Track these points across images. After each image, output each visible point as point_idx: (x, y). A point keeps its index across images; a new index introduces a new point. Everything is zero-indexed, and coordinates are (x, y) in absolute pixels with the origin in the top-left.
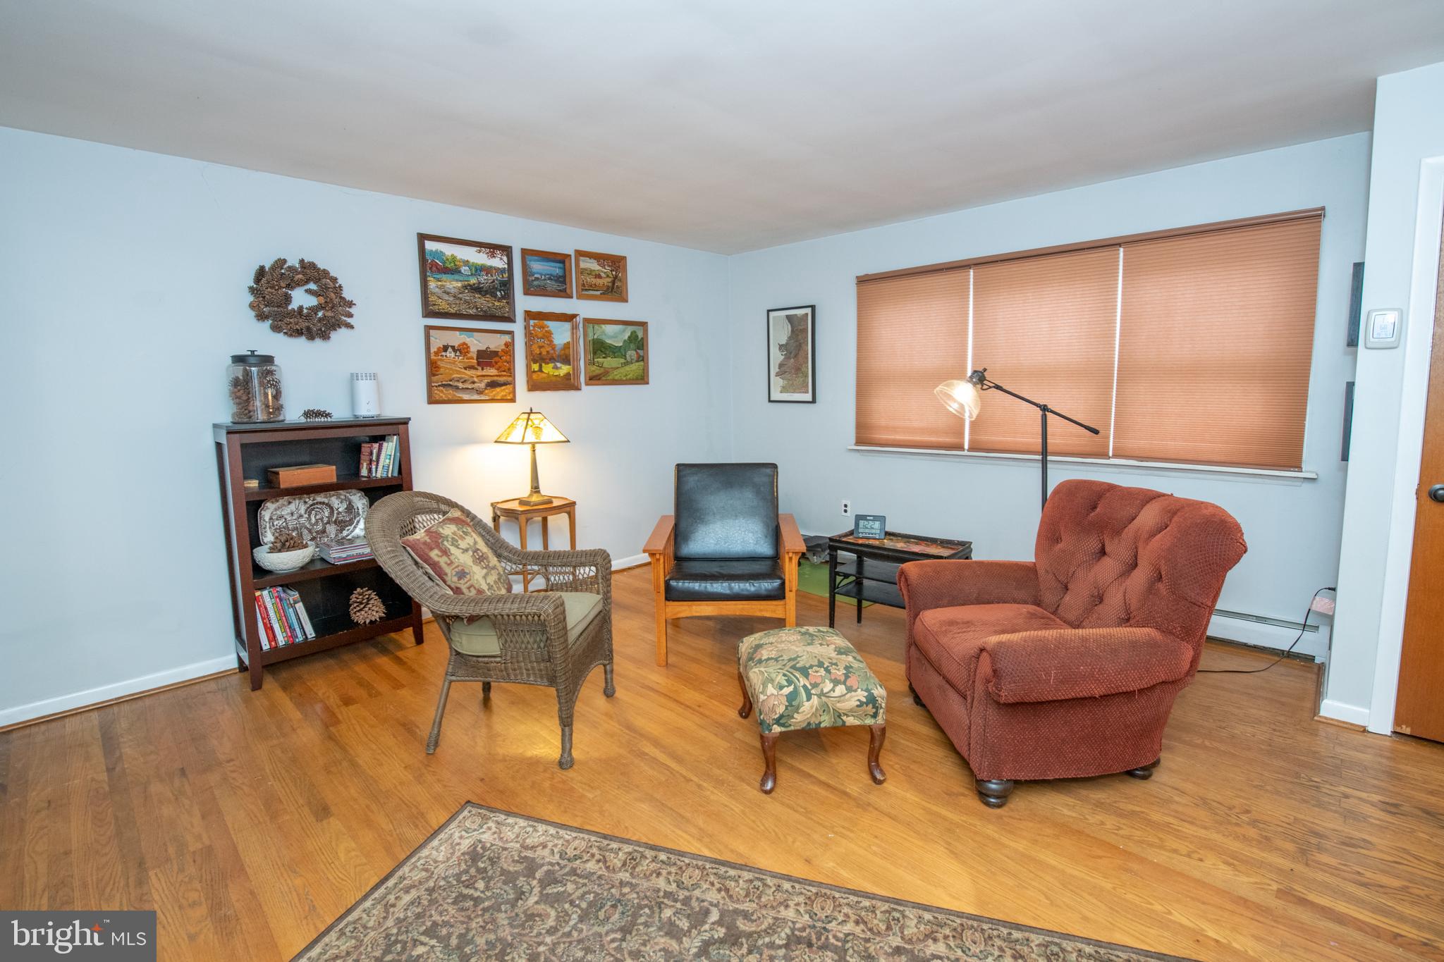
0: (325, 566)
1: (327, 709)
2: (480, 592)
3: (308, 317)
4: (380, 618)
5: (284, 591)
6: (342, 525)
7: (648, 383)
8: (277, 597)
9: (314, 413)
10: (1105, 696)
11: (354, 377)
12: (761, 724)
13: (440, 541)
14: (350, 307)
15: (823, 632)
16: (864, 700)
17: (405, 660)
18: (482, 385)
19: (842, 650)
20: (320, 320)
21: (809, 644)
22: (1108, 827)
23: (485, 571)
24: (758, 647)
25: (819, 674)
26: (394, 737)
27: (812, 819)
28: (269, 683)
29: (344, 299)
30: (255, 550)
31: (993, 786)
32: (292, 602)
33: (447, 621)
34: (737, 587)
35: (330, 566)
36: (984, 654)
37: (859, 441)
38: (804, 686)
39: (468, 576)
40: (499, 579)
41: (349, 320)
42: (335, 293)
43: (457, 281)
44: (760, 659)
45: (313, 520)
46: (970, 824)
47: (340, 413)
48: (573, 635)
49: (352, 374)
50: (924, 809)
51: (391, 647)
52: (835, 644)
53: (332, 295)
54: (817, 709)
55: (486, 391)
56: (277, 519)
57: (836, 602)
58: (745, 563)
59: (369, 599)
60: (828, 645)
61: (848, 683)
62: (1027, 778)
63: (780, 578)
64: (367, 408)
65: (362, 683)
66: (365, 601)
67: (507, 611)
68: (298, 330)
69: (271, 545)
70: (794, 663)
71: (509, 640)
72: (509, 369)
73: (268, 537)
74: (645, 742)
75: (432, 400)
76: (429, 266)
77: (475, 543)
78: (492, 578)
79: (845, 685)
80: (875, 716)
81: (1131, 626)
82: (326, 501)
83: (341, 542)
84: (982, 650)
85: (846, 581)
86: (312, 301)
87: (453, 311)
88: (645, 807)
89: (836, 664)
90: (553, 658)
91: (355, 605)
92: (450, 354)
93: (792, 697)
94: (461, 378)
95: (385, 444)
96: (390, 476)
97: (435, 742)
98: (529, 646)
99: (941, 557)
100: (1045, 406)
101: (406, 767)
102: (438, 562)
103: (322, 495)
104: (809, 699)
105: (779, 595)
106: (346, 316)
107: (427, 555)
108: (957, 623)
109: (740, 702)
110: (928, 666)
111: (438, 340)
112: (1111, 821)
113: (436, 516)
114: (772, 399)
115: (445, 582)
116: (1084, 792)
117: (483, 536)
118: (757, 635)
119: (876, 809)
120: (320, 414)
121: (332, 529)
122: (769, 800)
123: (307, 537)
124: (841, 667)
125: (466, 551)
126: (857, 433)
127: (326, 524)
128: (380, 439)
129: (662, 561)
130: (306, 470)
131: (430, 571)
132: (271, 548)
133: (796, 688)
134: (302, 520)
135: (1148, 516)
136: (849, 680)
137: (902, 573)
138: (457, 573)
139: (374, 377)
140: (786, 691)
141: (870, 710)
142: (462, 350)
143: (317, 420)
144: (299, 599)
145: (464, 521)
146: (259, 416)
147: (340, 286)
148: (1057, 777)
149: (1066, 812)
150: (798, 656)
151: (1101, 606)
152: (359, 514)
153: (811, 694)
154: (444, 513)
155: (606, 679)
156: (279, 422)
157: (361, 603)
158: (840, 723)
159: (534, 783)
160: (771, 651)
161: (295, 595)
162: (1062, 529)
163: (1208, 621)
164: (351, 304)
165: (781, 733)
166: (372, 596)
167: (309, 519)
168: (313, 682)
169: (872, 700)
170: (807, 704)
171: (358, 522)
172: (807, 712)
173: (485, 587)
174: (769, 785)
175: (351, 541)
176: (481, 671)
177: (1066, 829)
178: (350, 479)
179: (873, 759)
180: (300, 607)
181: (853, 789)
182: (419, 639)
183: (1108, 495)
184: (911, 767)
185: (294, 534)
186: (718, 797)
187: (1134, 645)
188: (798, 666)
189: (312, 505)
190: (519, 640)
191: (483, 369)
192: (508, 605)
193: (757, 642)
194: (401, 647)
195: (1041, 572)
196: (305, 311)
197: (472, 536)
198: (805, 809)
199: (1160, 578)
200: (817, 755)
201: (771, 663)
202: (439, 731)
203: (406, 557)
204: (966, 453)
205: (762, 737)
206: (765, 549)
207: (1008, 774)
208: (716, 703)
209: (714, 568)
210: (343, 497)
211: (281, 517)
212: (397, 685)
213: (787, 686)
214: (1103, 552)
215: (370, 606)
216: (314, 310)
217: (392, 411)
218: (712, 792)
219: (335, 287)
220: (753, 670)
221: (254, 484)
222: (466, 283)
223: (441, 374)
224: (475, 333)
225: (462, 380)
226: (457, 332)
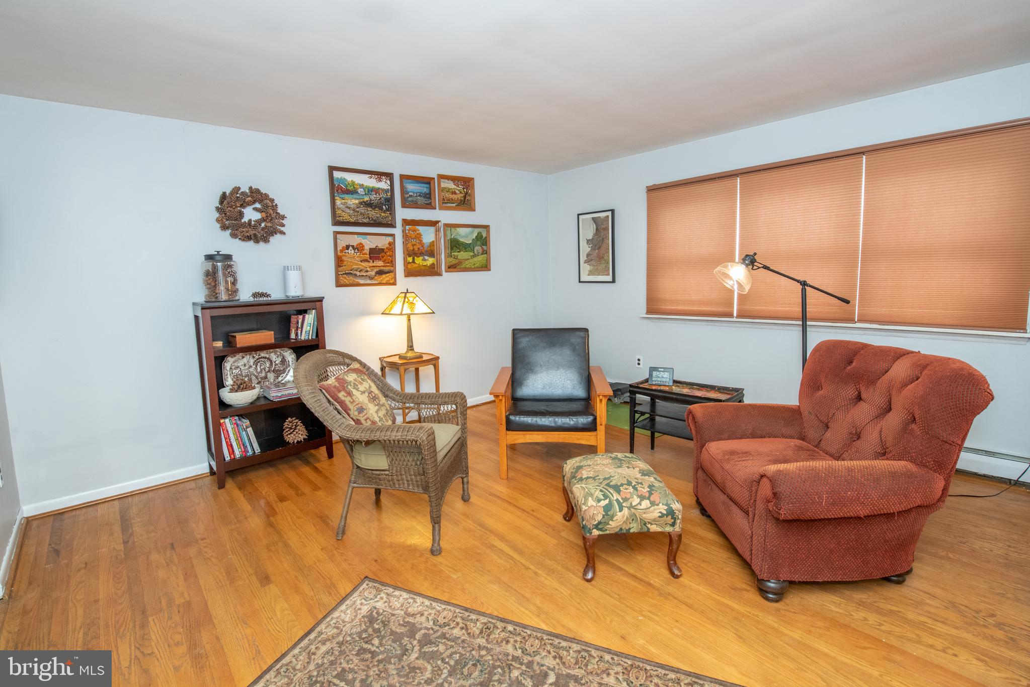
0: (268, 402)
1: (268, 503)
2: (374, 423)
3: (255, 227)
4: (304, 439)
5: (239, 419)
6: (278, 373)
7: (490, 270)
8: (235, 424)
9: (259, 294)
10: (868, 516)
11: (286, 269)
12: (583, 528)
13: (345, 385)
14: (283, 219)
15: (629, 458)
16: (665, 512)
17: (321, 469)
18: (373, 273)
19: (645, 473)
20: (263, 229)
21: (619, 467)
22: (870, 623)
23: (377, 407)
24: (579, 468)
25: (628, 491)
26: (314, 526)
27: (624, 604)
28: (230, 484)
29: (279, 213)
30: (220, 391)
31: (772, 585)
32: (245, 427)
33: (351, 444)
34: (561, 421)
35: (270, 402)
36: (765, 479)
37: (650, 311)
38: (617, 500)
39: (365, 411)
40: (387, 413)
41: (282, 229)
42: (273, 210)
43: (355, 199)
44: (582, 478)
45: (259, 370)
46: (753, 615)
47: (276, 295)
48: (441, 456)
49: (284, 267)
50: (715, 600)
51: (311, 460)
52: (638, 467)
53: (271, 211)
54: (627, 518)
55: (376, 278)
56: (235, 369)
57: (635, 434)
58: (566, 403)
59: (296, 426)
60: (634, 468)
61: (651, 499)
62: (800, 580)
63: (593, 415)
64: (295, 291)
65: (292, 486)
66: (294, 427)
67: (393, 438)
68: (248, 236)
69: (231, 387)
70: (609, 481)
71: (394, 459)
72: (392, 261)
73: (229, 381)
74: (493, 537)
75: (339, 284)
76: (336, 189)
77: (370, 387)
78: (382, 413)
79: (649, 500)
80: (673, 525)
81: (887, 459)
82: (267, 356)
83: (277, 385)
84: (762, 476)
85: (643, 418)
86: (257, 216)
87: (352, 221)
88: (495, 587)
89: (641, 483)
90: (427, 473)
91: (288, 429)
92: (351, 251)
93: (608, 508)
94: (359, 268)
95: (307, 316)
96: (310, 338)
97: (342, 532)
98: (409, 464)
99: (720, 401)
100: (805, 281)
101: (322, 549)
102: (344, 400)
103: (265, 352)
104: (621, 510)
105: (592, 427)
106: (280, 226)
107: (338, 396)
108: (738, 453)
109: (564, 508)
110: (714, 487)
111: (343, 241)
112: (873, 618)
113: (342, 367)
114: (581, 280)
115: (349, 415)
116: (847, 593)
117: (375, 382)
118: (578, 459)
119: (675, 598)
120: (263, 295)
121: (271, 376)
122: (590, 587)
123: (255, 381)
124: (646, 486)
125: (363, 392)
126: (647, 305)
127: (268, 372)
128: (303, 312)
129: (503, 401)
130: (254, 335)
131: (339, 407)
132: (231, 389)
133: (610, 501)
134: (251, 370)
135: (900, 369)
136: (652, 496)
137: (690, 412)
138: (358, 409)
139: (299, 268)
140: (604, 503)
141: (669, 520)
142: (359, 248)
143: (261, 299)
144: (250, 425)
145: (361, 371)
146: (223, 296)
147: (276, 205)
148: (826, 580)
149: (833, 608)
150: (611, 477)
151: (858, 442)
152: (289, 365)
153: (623, 506)
154: (348, 365)
155: (463, 488)
156: (236, 300)
157: (291, 428)
158: (645, 530)
159: (413, 564)
160: (590, 471)
161: (246, 422)
162: (823, 380)
163: (958, 456)
164: (283, 217)
165: (599, 536)
166: (299, 423)
167: (256, 368)
168: (259, 484)
169: (671, 512)
170: (619, 514)
171: (289, 371)
172: (619, 521)
173: (377, 419)
174: (590, 576)
175: (284, 385)
176: (374, 481)
177: (834, 623)
178: (283, 342)
179: (672, 558)
180: (250, 430)
181: (656, 581)
182: (330, 455)
183: (862, 352)
184: (702, 565)
185: (246, 379)
186: (550, 582)
187: (893, 475)
188: (611, 484)
189: (257, 359)
190: (402, 459)
191: (373, 262)
192: (394, 433)
193: (578, 464)
194: (318, 461)
195: (805, 413)
196: (253, 223)
197: (367, 382)
198: (619, 595)
199: (914, 420)
200: (624, 552)
201: (590, 480)
202: (345, 524)
203: (322, 397)
204: (735, 319)
205: (584, 538)
206: (580, 392)
207: (783, 577)
208: (546, 509)
209: (542, 407)
210: (279, 353)
211: (238, 367)
212: (316, 488)
213: (604, 500)
214: (859, 398)
215: (297, 430)
216: (259, 222)
217: (312, 293)
218: (546, 578)
219: (273, 206)
220: (577, 486)
221: (219, 344)
222: (362, 200)
223: (345, 266)
224: (368, 236)
225: (359, 270)
226: (356, 236)
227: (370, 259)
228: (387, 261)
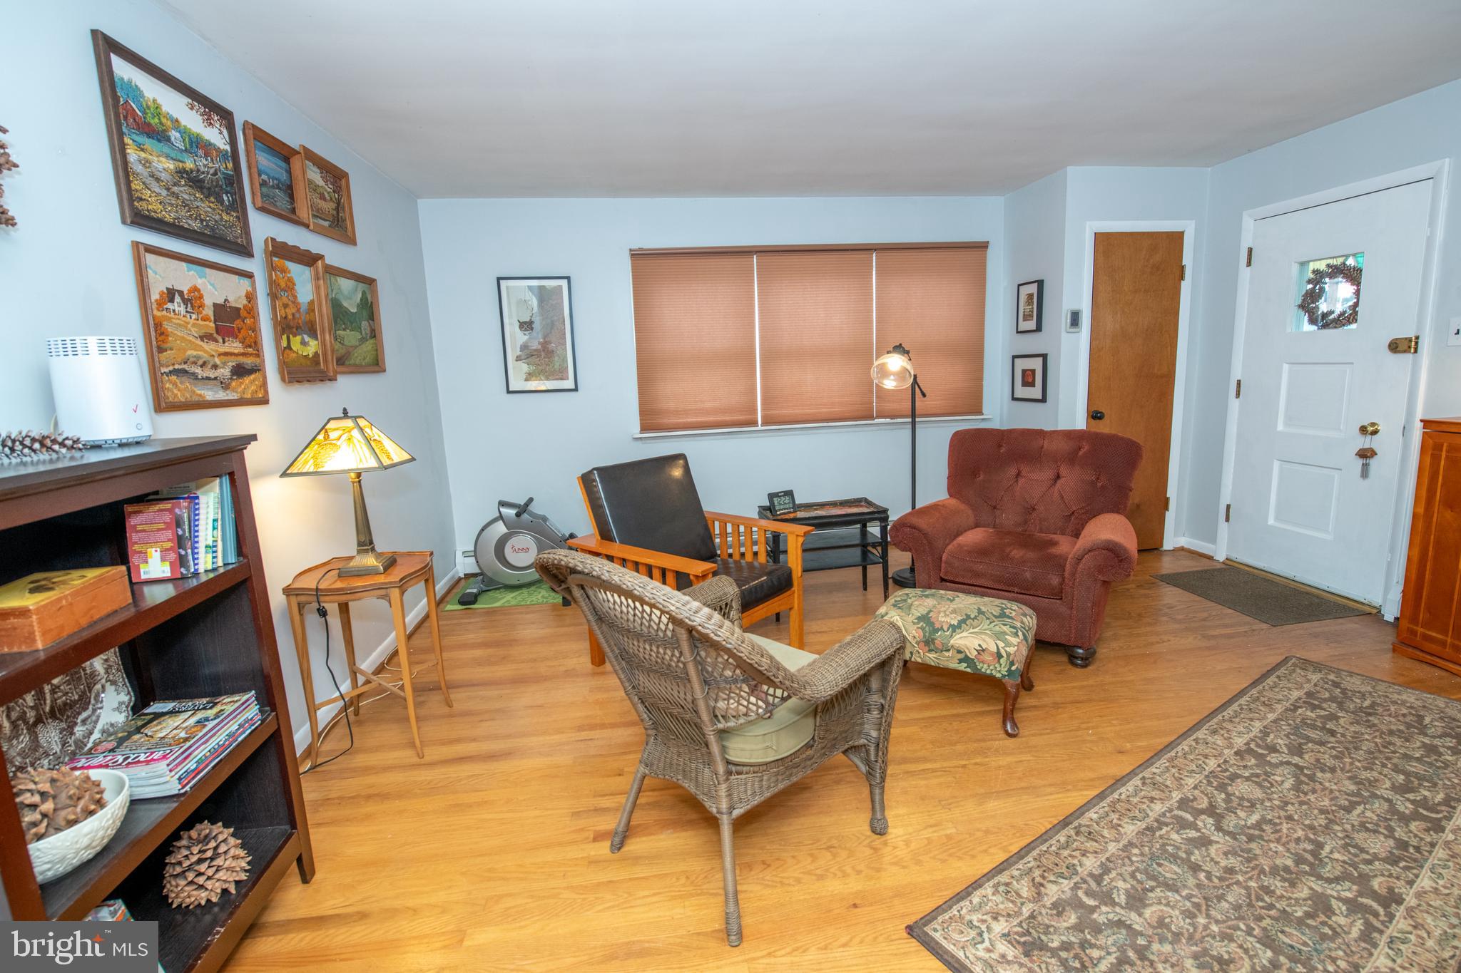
0: (164, 808)
6: (67, 713)
7: (385, 371)
18: (225, 372)
31: (1083, 652)
35: (175, 802)
37: (644, 429)
43: (167, 156)
55: (234, 384)
59: (215, 847)
72: (256, 343)
75: (164, 403)
87: (169, 219)
92: (177, 306)
94: (198, 357)
95: (202, 499)
96: (220, 565)
105: (790, 584)
111: (164, 275)
114: (511, 389)
121: (50, 734)
126: (642, 419)
142: (193, 300)
191: (224, 342)
199: (1097, 479)
204: (760, 427)
214: (1019, 476)
222: (181, 165)
223: (171, 349)
224: (208, 271)
225: (200, 362)
226: (184, 264)
227: (217, 333)
228: (247, 342)
